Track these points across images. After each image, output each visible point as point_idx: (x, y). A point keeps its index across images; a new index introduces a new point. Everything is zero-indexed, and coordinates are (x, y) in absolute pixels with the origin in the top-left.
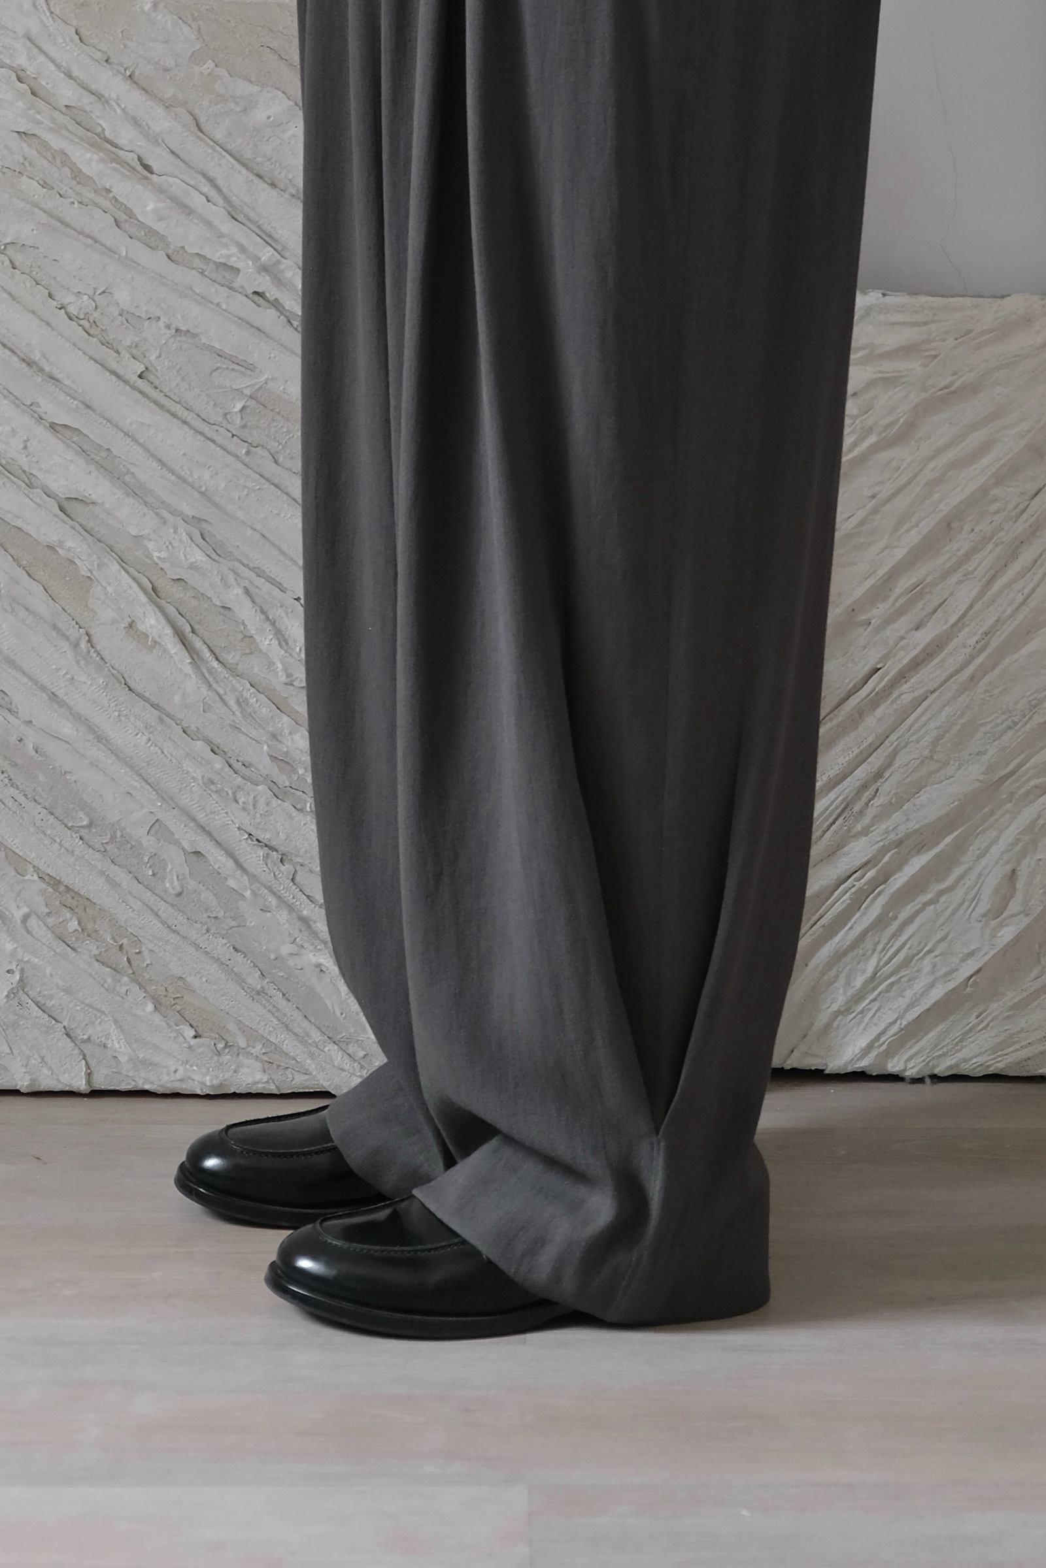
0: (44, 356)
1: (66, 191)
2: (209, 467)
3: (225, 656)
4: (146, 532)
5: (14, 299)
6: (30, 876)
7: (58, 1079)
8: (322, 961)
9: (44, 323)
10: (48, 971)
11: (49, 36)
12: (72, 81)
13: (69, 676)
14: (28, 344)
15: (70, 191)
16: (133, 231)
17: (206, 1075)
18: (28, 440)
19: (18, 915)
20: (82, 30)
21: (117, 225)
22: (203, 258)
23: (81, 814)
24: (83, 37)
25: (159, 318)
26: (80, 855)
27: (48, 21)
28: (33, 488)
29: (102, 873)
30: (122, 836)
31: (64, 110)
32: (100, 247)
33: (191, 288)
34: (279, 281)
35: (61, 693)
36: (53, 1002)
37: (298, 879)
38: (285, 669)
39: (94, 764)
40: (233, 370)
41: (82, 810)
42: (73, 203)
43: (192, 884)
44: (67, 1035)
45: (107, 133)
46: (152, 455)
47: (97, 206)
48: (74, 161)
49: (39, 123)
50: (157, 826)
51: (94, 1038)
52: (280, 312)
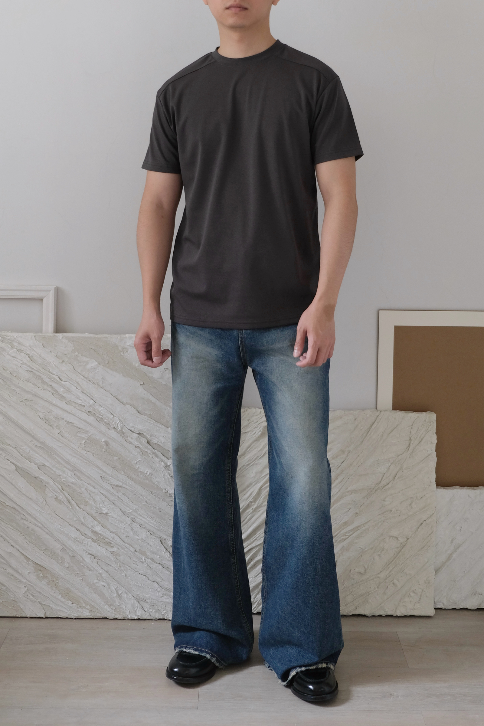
2: (76, 457)
3: (80, 506)
4: (59, 474)
6: (30, 562)
7: (37, 615)
8: (104, 584)
10: (35, 587)
11: (35, 346)
13: (40, 511)
15: (41, 386)
16: (57, 396)
17: (75, 613)
18: (30, 450)
20: (44, 344)
21: (53, 395)
22: (76, 402)
23: (43, 546)
24: (45, 347)
25: (63, 419)
26: (43, 557)
27: (35, 342)
28: (31, 462)
29: (49, 561)
30: (54, 552)
31: (39, 365)
33: (72, 411)
34: (94, 409)
36: (36, 595)
37: (98, 564)
40: (82, 432)
42: (42, 389)
43: (71, 565)
44: (39, 603)
45: (51, 371)
47: (48, 390)
48: (42, 378)
49: (33, 368)
50: (63, 550)
51: (46, 604)
52: (95, 418)
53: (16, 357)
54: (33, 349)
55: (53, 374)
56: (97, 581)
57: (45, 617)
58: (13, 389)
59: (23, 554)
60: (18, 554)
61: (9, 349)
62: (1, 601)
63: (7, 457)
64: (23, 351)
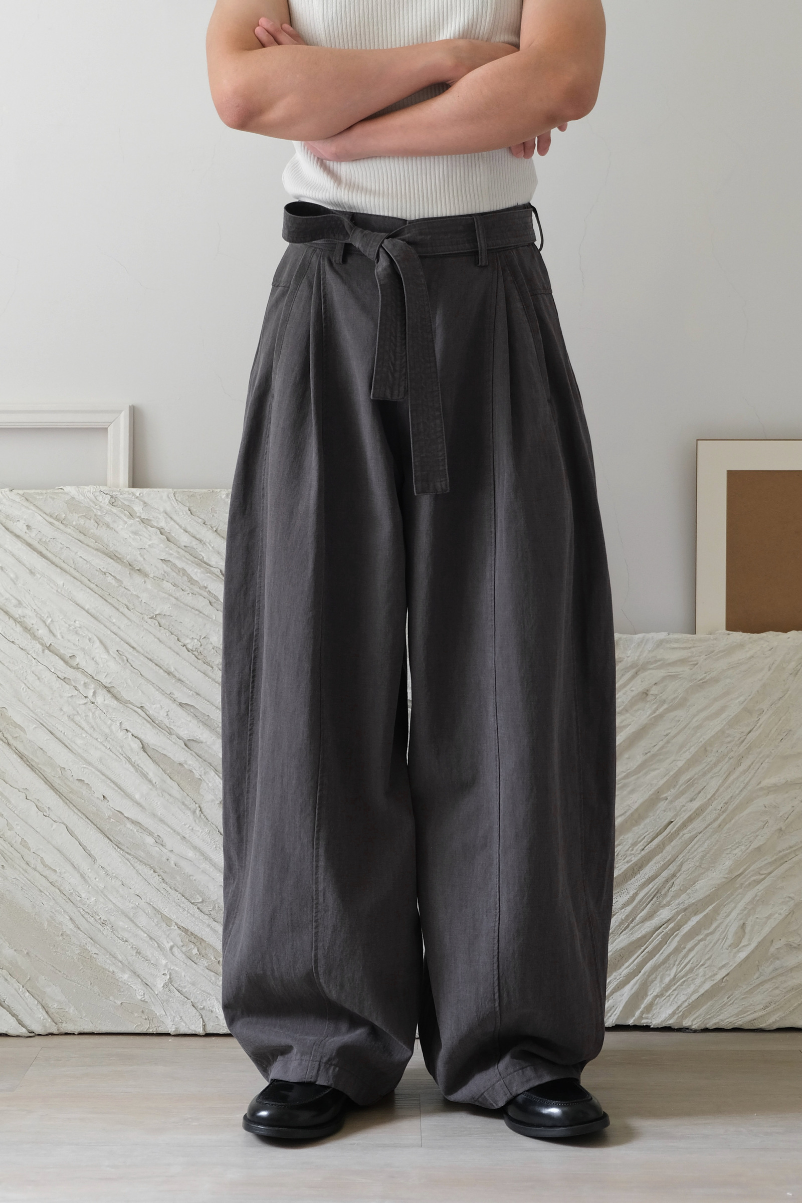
0: (176, 669)
1: (185, 588)
5: (160, 641)
6: (174, 927)
7: (189, 1028)
9: (175, 654)
10: (183, 974)
11: (176, 512)
12: (187, 534)
13: (190, 828)
14: (168, 664)
15: (187, 588)
18: (168, 711)
19: (168, 946)
20: (192, 509)
21: (211, 604)
23: (198, 896)
24: (192, 513)
26: (198, 917)
27: (175, 504)
28: (172, 735)
29: (209, 926)
31: (184, 548)
32: (202, 615)
35: (187, 836)
36: (186, 990)
39: (204, 872)
41: (199, 894)
42: (189, 594)
44: (193, 1006)
45: (205, 559)
47: (201, 595)
48: (189, 573)
49: (171, 554)
51: (206, 1008)
53: (140, 533)
54: (172, 519)
55: (210, 566)
57: (205, 1033)
58: (134, 593)
59: (158, 911)
60: (149, 910)
61: (125, 519)
62: (119, 1003)
63: (126, 725)
64: (152, 522)
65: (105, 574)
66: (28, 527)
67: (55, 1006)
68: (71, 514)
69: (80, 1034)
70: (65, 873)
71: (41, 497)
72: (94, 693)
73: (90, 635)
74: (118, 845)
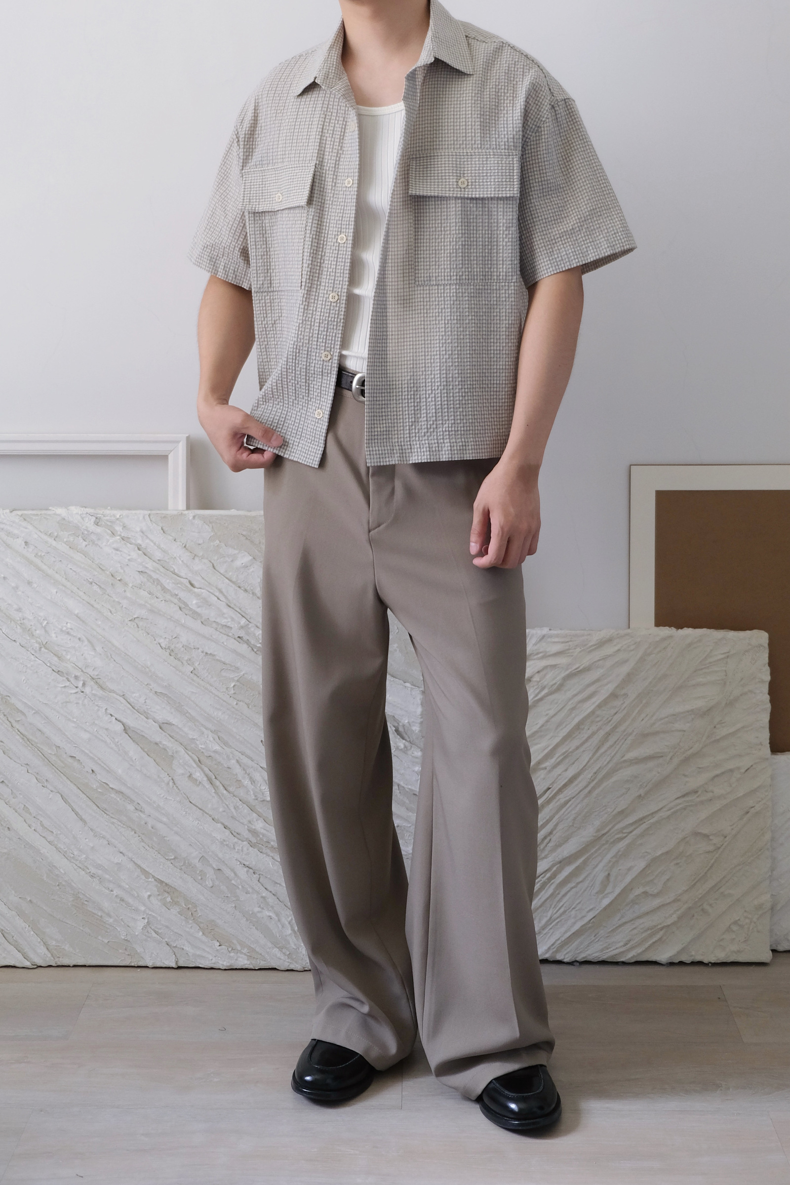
1: (159, 596)
2: (221, 710)
3: (229, 788)
4: (194, 737)
5: (138, 641)
6: (151, 880)
8: (271, 914)
9: (151, 651)
10: (159, 918)
11: (150, 531)
12: (160, 550)
13: (165, 798)
15: (161, 596)
16: (187, 612)
17: (224, 961)
18: (146, 699)
19: (146, 895)
20: (164, 528)
22: (216, 623)
23: (171, 854)
24: (165, 532)
25: (198, 649)
26: (171, 870)
27: (150, 524)
28: (149, 719)
30: (188, 863)
31: (158, 562)
32: (173, 619)
33: (211, 636)
34: (248, 634)
36: (161, 931)
37: (260, 881)
38: (254, 794)
40: (229, 669)
41: (172, 852)
42: (162, 601)
43: (217, 883)
44: (168, 944)
45: (176, 571)
46: (197, 705)
47: (172, 602)
48: (162, 583)
49: (147, 568)
50: (202, 858)
51: (178, 946)
52: (250, 646)
53: (120, 549)
54: (147, 537)
55: (179, 577)
56: (259, 909)
57: (176, 967)
58: (116, 600)
59: (139, 866)
60: (130, 866)
61: (108, 537)
62: (106, 941)
63: (110, 711)
64: (131, 540)
65: (91, 583)
66: (26, 543)
67: (54, 943)
68: (62, 533)
69: (75, 966)
70: (60, 834)
71: (37, 518)
72: (84, 684)
73: (79, 636)
74: (104, 811)
